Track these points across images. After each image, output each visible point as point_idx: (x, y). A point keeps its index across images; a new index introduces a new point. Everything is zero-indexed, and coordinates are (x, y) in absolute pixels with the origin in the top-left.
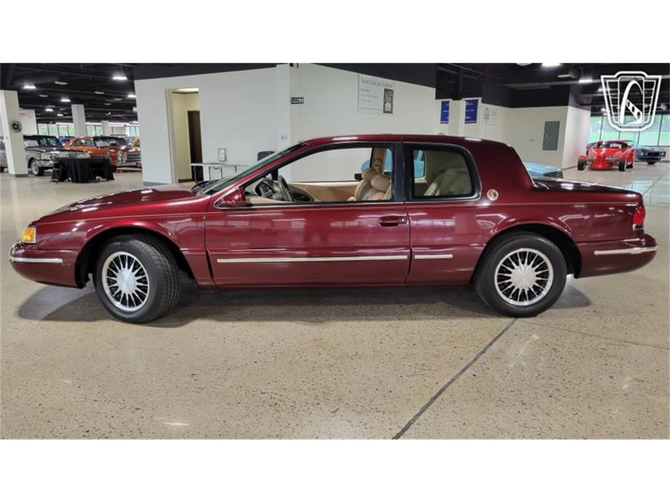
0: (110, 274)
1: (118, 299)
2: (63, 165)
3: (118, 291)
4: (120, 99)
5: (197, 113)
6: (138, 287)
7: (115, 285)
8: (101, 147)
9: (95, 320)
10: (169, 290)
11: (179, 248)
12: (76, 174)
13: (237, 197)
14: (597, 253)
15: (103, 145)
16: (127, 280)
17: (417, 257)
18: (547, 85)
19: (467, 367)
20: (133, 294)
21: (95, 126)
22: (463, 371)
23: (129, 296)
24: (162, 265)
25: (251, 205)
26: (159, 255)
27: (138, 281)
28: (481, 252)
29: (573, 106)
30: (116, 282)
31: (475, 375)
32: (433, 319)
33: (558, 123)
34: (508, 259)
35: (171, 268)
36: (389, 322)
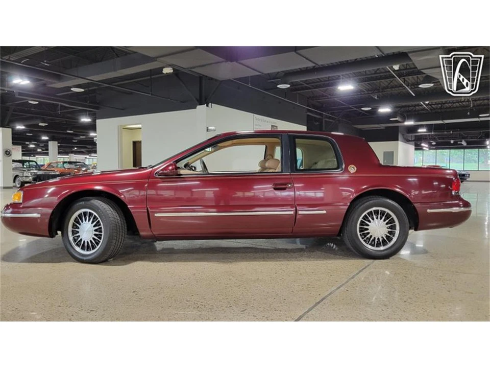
0: (74, 226)
1: (78, 245)
4: (84, 137)
5: (140, 142)
7: (77, 235)
11: (127, 206)
13: (170, 168)
14: (429, 211)
15: (69, 167)
17: (300, 212)
18: (383, 127)
19: (341, 286)
20: (91, 241)
22: (339, 288)
23: (87, 242)
24: (115, 218)
25: (182, 175)
26: (113, 211)
27: (95, 230)
28: (346, 210)
29: (402, 142)
30: (78, 232)
31: (347, 290)
32: (314, 260)
33: (393, 152)
34: (366, 215)
35: (120, 220)
36: (281, 262)
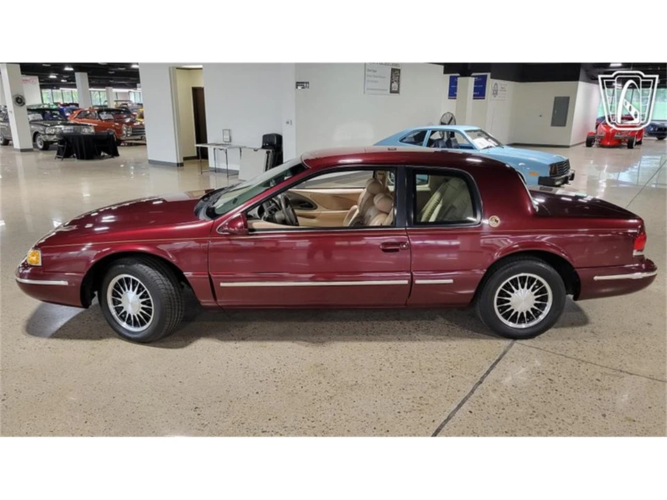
0: (114, 294)
1: (123, 319)
2: (68, 142)
3: (123, 311)
4: (123, 69)
5: (202, 89)
6: (143, 308)
7: (120, 305)
8: (105, 120)
9: (101, 338)
10: (173, 312)
11: (182, 273)
12: (81, 149)
13: (240, 224)
14: (596, 278)
15: (107, 118)
16: (132, 301)
17: (418, 282)
19: (463, 402)
20: (138, 315)
21: (99, 92)
22: (460, 406)
23: (134, 316)
24: (166, 289)
25: (254, 230)
26: (163, 278)
27: (143, 303)
28: (481, 276)
29: (584, 81)
30: (122, 308)
31: (471, 412)
32: (432, 340)
33: (568, 98)
34: (508, 283)
35: (175, 290)
36: (389, 343)
